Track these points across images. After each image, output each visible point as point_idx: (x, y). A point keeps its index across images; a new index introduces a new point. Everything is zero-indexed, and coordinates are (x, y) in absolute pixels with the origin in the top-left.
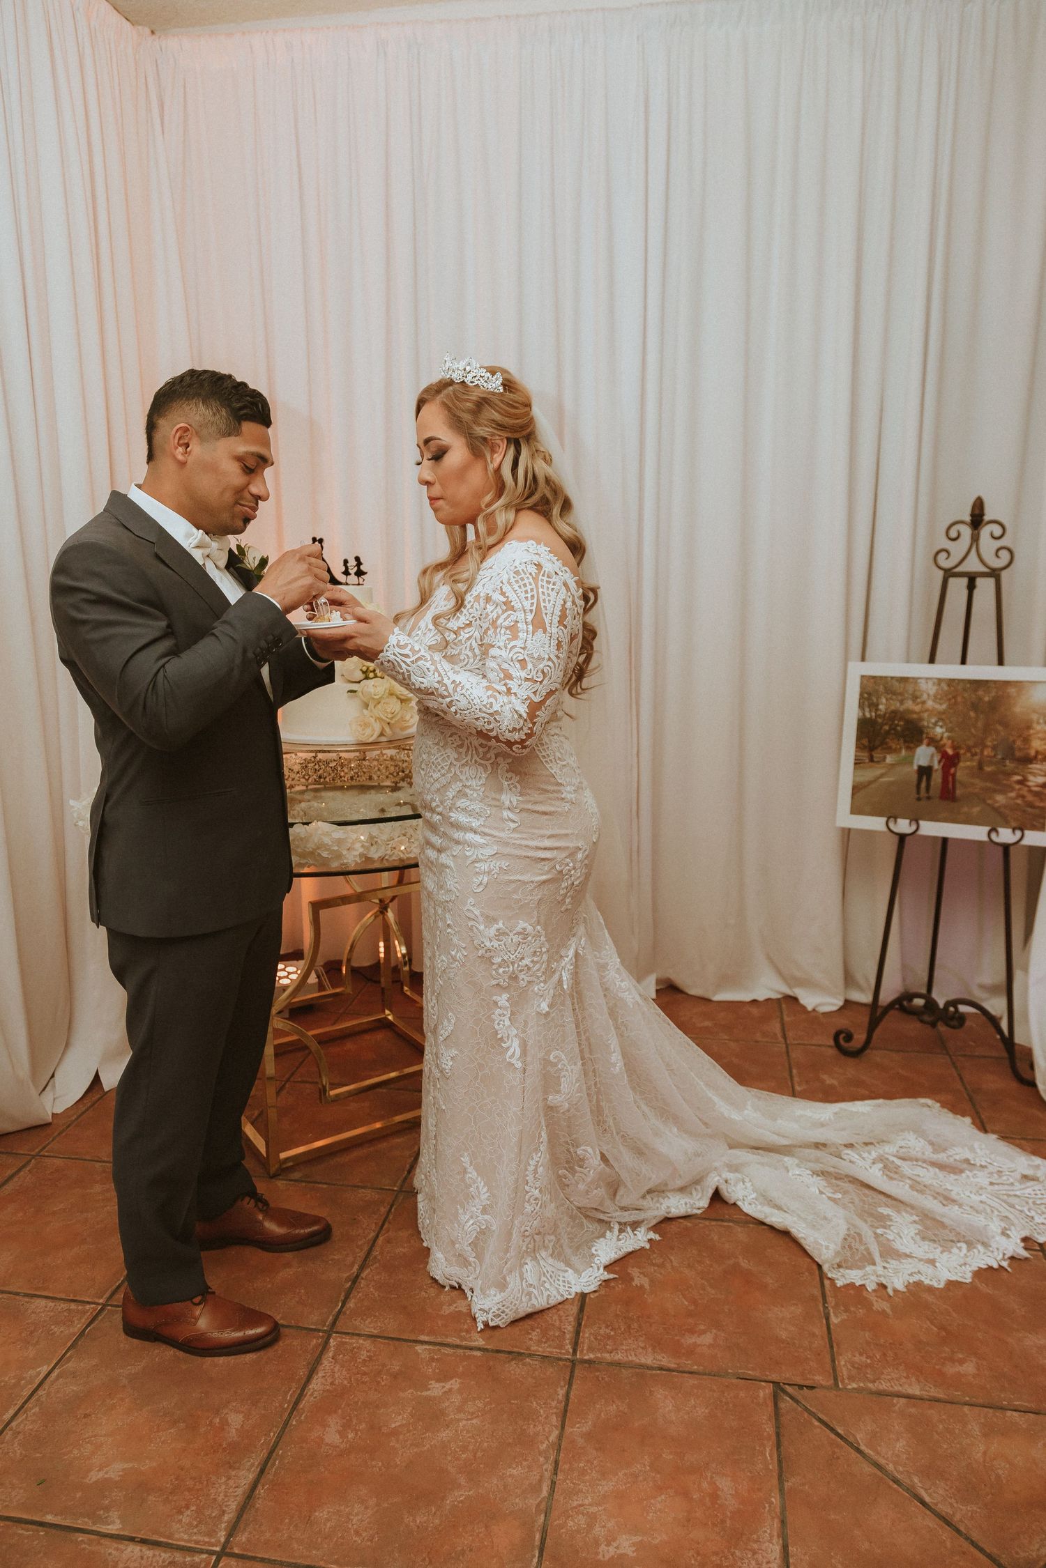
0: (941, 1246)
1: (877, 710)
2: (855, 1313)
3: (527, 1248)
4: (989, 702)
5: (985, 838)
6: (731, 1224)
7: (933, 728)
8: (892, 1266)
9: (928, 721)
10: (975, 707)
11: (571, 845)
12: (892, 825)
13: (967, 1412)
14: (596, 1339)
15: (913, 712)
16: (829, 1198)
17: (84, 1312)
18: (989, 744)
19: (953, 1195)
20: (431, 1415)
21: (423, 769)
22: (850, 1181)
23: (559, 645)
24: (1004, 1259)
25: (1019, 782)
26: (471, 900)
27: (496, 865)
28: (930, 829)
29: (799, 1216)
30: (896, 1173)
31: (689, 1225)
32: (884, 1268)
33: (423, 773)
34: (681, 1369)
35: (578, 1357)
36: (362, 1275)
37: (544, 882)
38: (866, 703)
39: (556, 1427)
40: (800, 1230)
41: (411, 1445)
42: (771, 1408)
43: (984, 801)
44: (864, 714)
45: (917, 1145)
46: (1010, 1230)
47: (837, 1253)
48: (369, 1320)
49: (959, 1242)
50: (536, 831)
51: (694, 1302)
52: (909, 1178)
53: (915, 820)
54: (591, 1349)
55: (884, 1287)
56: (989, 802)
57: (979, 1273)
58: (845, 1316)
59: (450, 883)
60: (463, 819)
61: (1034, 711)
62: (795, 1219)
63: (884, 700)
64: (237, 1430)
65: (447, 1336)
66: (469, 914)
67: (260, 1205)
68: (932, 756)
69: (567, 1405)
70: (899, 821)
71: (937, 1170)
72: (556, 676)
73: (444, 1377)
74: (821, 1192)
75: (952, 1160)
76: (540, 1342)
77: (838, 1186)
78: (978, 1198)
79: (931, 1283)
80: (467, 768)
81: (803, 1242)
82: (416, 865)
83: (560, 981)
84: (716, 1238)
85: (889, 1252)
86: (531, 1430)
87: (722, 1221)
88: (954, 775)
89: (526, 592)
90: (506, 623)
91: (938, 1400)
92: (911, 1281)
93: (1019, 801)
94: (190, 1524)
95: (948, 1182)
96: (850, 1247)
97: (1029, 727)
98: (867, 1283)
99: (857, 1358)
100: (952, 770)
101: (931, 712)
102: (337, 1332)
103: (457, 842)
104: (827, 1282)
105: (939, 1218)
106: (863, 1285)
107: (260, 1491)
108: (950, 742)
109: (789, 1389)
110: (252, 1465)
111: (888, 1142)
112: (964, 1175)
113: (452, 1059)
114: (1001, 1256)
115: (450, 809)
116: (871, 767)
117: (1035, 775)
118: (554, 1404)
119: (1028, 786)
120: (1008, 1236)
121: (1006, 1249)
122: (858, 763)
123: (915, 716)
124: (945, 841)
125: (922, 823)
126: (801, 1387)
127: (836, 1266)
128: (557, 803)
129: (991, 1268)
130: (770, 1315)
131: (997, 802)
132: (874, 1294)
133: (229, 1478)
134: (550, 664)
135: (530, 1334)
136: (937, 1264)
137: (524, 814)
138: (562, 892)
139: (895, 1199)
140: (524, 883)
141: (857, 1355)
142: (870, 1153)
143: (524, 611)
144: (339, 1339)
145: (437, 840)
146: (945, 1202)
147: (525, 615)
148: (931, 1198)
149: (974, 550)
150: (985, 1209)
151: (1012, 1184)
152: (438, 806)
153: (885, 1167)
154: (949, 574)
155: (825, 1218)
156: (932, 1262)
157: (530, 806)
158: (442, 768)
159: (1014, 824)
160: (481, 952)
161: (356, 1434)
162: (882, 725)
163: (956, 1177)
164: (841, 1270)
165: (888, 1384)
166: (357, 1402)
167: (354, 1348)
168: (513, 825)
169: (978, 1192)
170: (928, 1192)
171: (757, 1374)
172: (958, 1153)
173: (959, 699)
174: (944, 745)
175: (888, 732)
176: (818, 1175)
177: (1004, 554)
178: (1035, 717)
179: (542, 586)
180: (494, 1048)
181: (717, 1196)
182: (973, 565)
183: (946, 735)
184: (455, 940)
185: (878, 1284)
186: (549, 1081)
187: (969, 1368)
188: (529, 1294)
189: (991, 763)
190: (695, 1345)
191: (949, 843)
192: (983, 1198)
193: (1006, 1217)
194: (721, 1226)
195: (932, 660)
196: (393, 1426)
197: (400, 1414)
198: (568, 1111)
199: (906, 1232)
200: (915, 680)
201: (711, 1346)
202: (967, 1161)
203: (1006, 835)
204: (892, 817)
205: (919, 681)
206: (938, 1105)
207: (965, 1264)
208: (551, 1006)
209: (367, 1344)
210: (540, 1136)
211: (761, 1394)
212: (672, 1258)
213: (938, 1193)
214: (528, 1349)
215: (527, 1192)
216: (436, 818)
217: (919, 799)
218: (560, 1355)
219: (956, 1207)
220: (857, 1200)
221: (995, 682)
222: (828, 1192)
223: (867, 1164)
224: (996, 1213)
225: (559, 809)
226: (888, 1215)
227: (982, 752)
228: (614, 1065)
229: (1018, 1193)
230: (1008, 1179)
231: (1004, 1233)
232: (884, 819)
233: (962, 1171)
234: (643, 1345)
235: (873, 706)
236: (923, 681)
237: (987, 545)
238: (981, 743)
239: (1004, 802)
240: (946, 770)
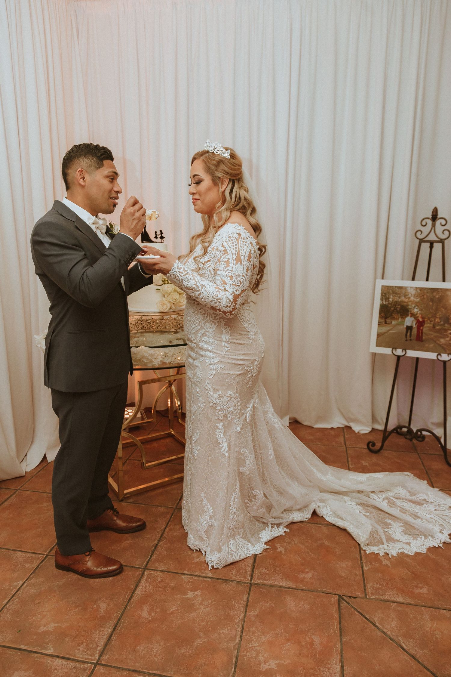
0: (413, 537)
1: (389, 301)
2: (374, 565)
3: (231, 534)
4: (439, 298)
5: (435, 358)
6: (321, 525)
7: (413, 309)
8: (391, 545)
9: (411, 306)
10: (432, 300)
11: (252, 359)
12: (394, 352)
13: (423, 610)
14: (261, 574)
15: (405, 302)
16: (364, 515)
17: (39, 558)
18: (438, 316)
19: (419, 515)
20: (189, 606)
21: (188, 324)
22: (373, 508)
23: (247, 270)
24: (440, 543)
26: (208, 381)
27: (219, 366)
28: (412, 353)
29: (350, 523)
30: (394, 504)
31: (302, 525)
32: (388, 546)
33: (188, 325)
34: (298, 588)
35: (253, 582)
36: (159, 544)
37: (240, 374)
38: (384, 298)
39: (243, 612)
40: (351, 529)
41: (180, 618)
42: (337, 606)
44: (383, 302)
45: (403, 492)
46: (443, 530)
47: (367, 539)
48: (162, 564)
49: (421, 535)
50: (237, 352)
51: (304, 559)
52: (399, 507)
53: (405, 349)
54: (258, 579)
55: (388, 554)
56: (438, 342)
57: (429, 549)
58: (370, 566)
59: (199, 374)
60: (205, 345)
62: (349, 524)
63: (392, 297)
64: (104, 610)
65: (195, 572)
66: (206, 388)
67: (115, 513)
68: (413, 321)
69: (247, 603)
70: (398, 350)
71: (412, 504)
72: (246, 284)
73: (194, 590)
74: (360, 512)
75: (418, 499)
76: (236, 575)
77: (368, 510)
78: (430, 516)
79: (408, 553)
80: (207, 324)
81: (352, 534)
82: (184, 366)
83: (246, 418)
84: (314, 531)
85: (390, 539)
86: (232, 613)
87: (317, 524)
88: (422, 330)
89: (233, 246)
90: (224, 260)
91: (411, 604)
92: (399, 552)
94: (83, 651)
95: (416, 509)
96: (373, 536)
98: (380, 552)
99: (375, 585)
100: (421, 328)
101: (413, 302)
102: (148, 569)
103: (202, 356)
104: (362, 552)
105: (412, 524)
106: (378, 554)
107: (114, 637)
108: (421, 315)
109: (345, 598)
110: (111, 626)
111: (390, 491)
112: (423, 506)
113: (198, 451)
114: (439, 542)
115: (199, 341)
116: (386, 326)
118: (242, 602)
120: (443, 533)
121: (442, 539)
122: (380, 324)
123: (405, 304)
124: (418, 359)
125: (407, 351)
126: (350, 597)
127: (367, 545)
128: (246, 340)
129: (435, 547)
130: (337, 566)
131: (441, 342)
132: (383, 557)
133: (100, 631)
134: (243, 278)
135: (232, 571)
136: (411, 545)
137: (231, 344)
138: (248, 379)
139: (393, 516)
140: (231, 374)
141: (375, 584)
142: (382, 496)
143: (232, 254)
144: (149, 572)
145: (193, 355)
146: (415, 518)
147: (233, 256)
148: (409, 516)
149: (433, 231)
150: (432, 521)
151: (445, 510)
152: (194, 340)
153: (389, 502)
154: (421, 241)
155: (362, 524)
156: (409, 544)
157: (234, 341)
158: (196, 323)
159: (448, 352)
160: (211, 404)
161: (156, 613)
162: (391, 307)
163: (420, 507)
164: (369, 546)
165: (389, 597)
166: (156, 599)
167: (155, 576)
168: (227, 349)
169: (429, 513)
170: (407, 513)
171: (331, 591)
172: (421, 497)
173: (425, 297)
174: (418, 317)
175: (393, 311)
176: (359, 505)
177: (446, 232)
179: (241, 244)
180: (216, 446)
181: (314, 513)
182: (432, 237)
183: (419, 312)
184: (200, 399)
185: (385, 553)
186: (240, 461)
187: (424, 590)
188: (232, 554)
189: (439, 325)
190: (304, 578)
191: (420, 360)
192: (432, 516)
193: (442, 525)
194: (317, 526)
195: (413, 279)
196: (172, 610)
197: (175, 606)
198: (249, 475)
199: (397, 531)
200: (405, 288)
201: (311, 578)
202: (425, 500)
203: (445, 357)
204: (394, 348)
205: (407, 288)
206: (413, 475)
207: (423, 545)
208: (241, 429)
209: (161, 574)
210: (236, 485)
211: (333, 600)
212: (295, 540)
213: (412, 514)
214: (231, 578)
215: (231, 510)
216: (193, 345)
217: (406, 340)
218: (245, 581)
219: (420, 520)
220: (376, 517)
221: (441, 289)
222: (364, 512)
223: (381, 500)
224: (437, 523)
225: (247, 343)
226: (390, 523)
227: (435, 320)
228: (271, 455)
229: (447, 514)
230: (443, 508)
231: (441, 532)
232: (391, 349)
233: (422, 504)
234: (281, 577)
235: (387, 299)
236: (409, 288)
237: (439, 228)
238: (434, 316)
239: (444, 342)
240: (418, 328)
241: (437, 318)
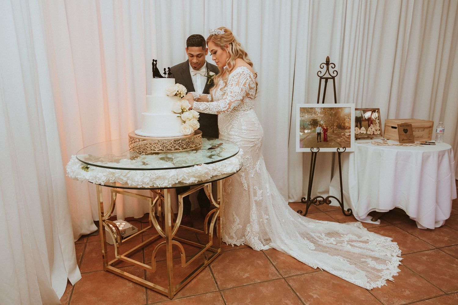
4: (334, 114)
5: (336, 151)
7: (321, 122)
9: (319, 119)
11: (258, 138)
12: (312, 150)
25: (343, 135)
27: (241, 143)
28: (322, 150)
37: (252, 147)
38: (302, 116)
43: (335, 141)
44: (301, 119)
50: (250, 135)
53: (318, 148)
56: (336, 141)
60: (233, 133)
61: (346, 115)
63: (307, 115)
68: (321, 129)
70: (314, 148)
71: (362, 243)
75: (364, 240)
80: (233, 121)
83: (256, 170)
88: (327, 135)
93: (344, 140)
97: (345, 120)
100: (326, 133)
101: (320, 117)
103: (232, 139)
108: (325, 125)
112: (369, 243)
115: (229, 131)
116: (304, 134)
117: (347, 133)
119: (346, 136)
123: (315, 119)
125: (320, 148)
128: (255, 128)
131: (338, 141)
137: (247, 131)
140: (248, 147)
149: (327, 71)
152: (226, 131)
154: (321, 78)
157: (249, 129)
159: (343, 146)
162: (307, 122)
168: (245, 134)
172: (365, 238)
173: (327, 113)
174: (323, 126)
177: (335, 72)
178: (346, 117)
182: (327, 76)
183: (324, 123)
189: (336, 130)
195: (318, 103)
198: (259, 201)
200: (314, 108)
202: (368, 240)
203: (341, 150)
204: (312, 148)
217: (318, 142)
221: (335, 108)
227: (334, 128)
228: (268, 193)
232: (310, 148)
235: (304, 117)
236: (317, 108)
237: (331, 70)
238: (333, 125)
239: (340, 141)
240: (324, 133)
241: (335, 126)
